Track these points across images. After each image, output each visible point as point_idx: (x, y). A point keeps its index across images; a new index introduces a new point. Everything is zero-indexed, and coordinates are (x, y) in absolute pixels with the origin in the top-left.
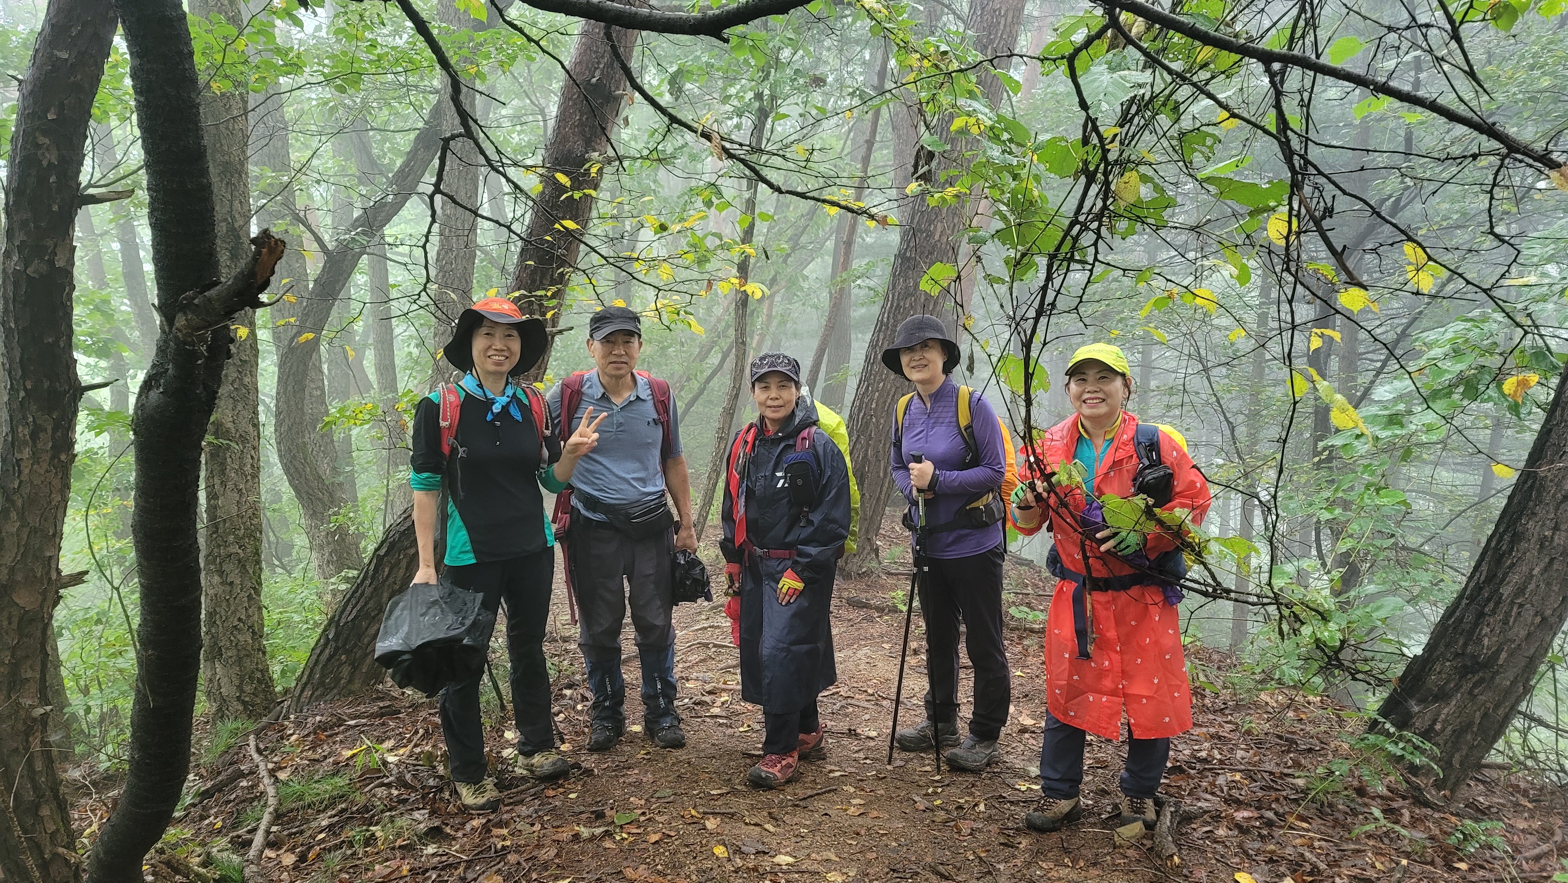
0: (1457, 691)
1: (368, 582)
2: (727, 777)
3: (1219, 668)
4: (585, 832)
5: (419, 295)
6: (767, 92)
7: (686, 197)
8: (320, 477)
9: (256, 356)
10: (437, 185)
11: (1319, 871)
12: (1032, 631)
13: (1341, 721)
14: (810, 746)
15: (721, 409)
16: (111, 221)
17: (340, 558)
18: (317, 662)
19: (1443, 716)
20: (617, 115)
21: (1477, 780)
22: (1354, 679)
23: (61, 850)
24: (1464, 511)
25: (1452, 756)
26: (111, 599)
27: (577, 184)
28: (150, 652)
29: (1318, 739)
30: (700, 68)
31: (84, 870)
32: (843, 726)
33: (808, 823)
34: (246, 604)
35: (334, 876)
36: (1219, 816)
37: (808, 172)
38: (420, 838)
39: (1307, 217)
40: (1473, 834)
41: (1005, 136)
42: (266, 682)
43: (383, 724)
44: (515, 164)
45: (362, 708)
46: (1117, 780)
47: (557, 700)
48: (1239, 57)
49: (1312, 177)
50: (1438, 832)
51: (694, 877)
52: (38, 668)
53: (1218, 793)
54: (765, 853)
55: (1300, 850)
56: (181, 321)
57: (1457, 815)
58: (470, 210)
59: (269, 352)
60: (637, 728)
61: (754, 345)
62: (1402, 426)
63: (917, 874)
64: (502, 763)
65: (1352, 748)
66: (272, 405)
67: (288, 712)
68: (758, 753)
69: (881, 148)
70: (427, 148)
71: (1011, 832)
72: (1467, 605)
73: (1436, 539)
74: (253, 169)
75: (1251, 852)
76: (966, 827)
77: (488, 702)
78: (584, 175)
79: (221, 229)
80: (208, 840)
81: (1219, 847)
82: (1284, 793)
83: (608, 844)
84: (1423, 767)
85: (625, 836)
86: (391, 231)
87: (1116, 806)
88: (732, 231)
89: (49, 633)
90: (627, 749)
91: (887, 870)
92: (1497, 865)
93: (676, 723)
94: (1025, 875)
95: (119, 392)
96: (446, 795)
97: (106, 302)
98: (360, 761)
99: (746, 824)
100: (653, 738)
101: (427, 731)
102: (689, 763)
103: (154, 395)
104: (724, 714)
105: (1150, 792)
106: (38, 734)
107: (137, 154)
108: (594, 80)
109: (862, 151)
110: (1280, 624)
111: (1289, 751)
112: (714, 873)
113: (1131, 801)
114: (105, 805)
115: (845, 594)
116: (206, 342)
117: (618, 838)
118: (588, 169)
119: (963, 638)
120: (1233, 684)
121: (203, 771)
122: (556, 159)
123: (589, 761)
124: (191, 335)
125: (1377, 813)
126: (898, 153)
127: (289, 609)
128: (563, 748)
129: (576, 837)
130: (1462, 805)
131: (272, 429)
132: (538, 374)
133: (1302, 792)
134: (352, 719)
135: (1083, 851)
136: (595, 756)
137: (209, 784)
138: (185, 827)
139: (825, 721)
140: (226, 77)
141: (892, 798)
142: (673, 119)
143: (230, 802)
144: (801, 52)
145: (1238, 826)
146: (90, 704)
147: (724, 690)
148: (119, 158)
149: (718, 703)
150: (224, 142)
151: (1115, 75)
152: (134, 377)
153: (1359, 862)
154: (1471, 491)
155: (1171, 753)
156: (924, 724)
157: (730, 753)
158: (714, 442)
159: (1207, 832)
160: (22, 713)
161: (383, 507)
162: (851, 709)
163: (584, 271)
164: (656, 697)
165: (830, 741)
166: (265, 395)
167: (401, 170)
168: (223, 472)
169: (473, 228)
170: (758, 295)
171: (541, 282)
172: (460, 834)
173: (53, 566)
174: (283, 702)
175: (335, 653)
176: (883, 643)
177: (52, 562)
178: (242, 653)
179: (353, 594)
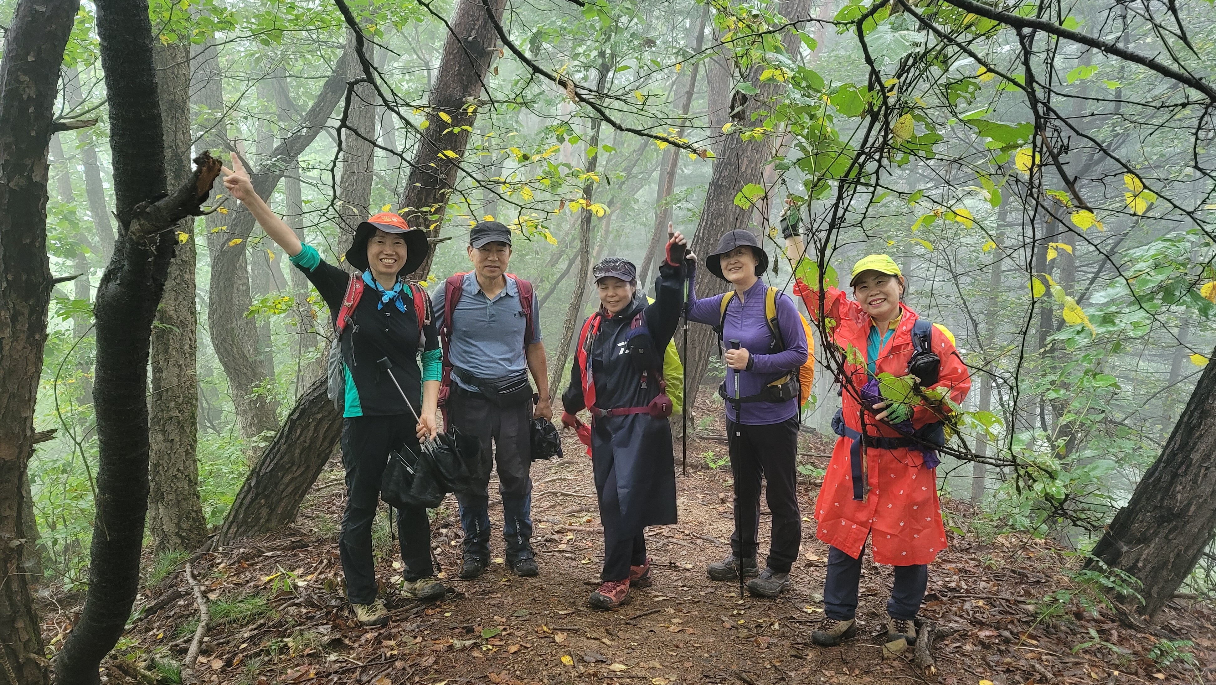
0: (1156, 536)
1: (283, 441)
2: (572, 601)
3: (964, 516)
4: (458, 644)
5: (327, 209)
6: (608, 51)
7: (543, 134)
8: (245, 356)
9: (194, 257)
10: (344, 121)
11: (1047, 679)
12: (816, 485)
13: (1061, 559)
14: (639, 576)
15: (568, 306)
16: (77, 147)
17: (260, 421)
18: (241, 504)
19: (1144, 556)
20: (489, 67)
21: (1170, 607)
22: (1075, 525)
23: (33, 656)
24: (1158, 393)
25: (1152, 588)
26: (74, 453)
27: (457, 121)
28: (107, 496)
29: (1043, 573)
30: (555, 31)
31: (52, 672)
32: (665, 559)
33: (637, 637)
34: (184, 458)
35: (254, 678)
36: (966, 635)
37: (645, 113)
38: (324, 648)
39: (1048, 154)
40: (1169, 651)
41: (804, 84)
42: (199, 520)
43: (295, 555)
44: (408, 105)
45: (277, 542)
46: (885, 606)
47: (435, 537)
48: (997, 22)
49: (1053, 121)
50: (1140, 649)
51: (546, 681)
52: (15, 507)
53: (965, 616)
54: (603, 662)
55: (1032, 662)
56: (135, 226)
57: (1155, 635)
58: (370, 141)
59: (204, 255)
60: (500, 560)
61: (594, 254)
62: (1114, 324)
63: (725, 679)
64: (391, 587)
65: (1071, 581)
66: (206, 298)
67: (217, 545)
68: (597, 581)
69: (697, 99)
70: (334, 92)
71: (800, 646)
72: (1164, 467)
73: (1137, 414)
74: (193, 107)
75: (992, 664)
76: (764, 642)
77: (379, 539)
78: (462, 114)
79: (168, 153)
80: (152, 648)
81: (967, 660)
82: (1018, 617)
83: (476, 654)
84: (1129, 595)
85: (490, 647)
86: (305, 158)
87: (884, 626)
88: (579, 164)
89: (24, 479)
90: (491, 577)
91: (700, 676)
92: (1187, 675)
93: (531, 557)
94: (811, 681)
95: (82, 286)
96: (346, 613)
97: (73, 213)
98: (276, 585)
99: (588, 638)
100: (513, 568)
101: (330, 561)
102: (541, 589)
103: (113, 286)
104: (569, 549)
105: (911, 615)
106: (15, 561)
107: (101, 92)
108: (471, 38)
109: (684, 100)
110: (1017, 482)
111: (1021, 583)
112: (562, 678)
113: (896, 622)
114: (69, 618)
116: (155, 244)
117: (484, 649)
118: (466, 110)
119: (764, 490)
120: (976, 528)
121: (148, 592)
122: (439, 101)
123: (461, 587)
124: (143, 237)
125: (1093, 633)
126: (712, 102)
127: (219, 462)
128: (440, 576)
129: (451, 647)
130: (1159, 628)
131: (206, 317)
132: (422, 275)
133: (1032, 616)
134: (270, 551)
135: (859, 663)
136: (466, 583)
137: (153, 603)
138: (133, 637)
139: (651, 556)
140: (173, 31)
141: (704, 618)
142: (537, 70)
143: (169, 617)
144: (635, 20)
145: (982, 643)
146: (57, 537)
147: (569, 530)
148: (84, 97)
149: (565, 541)
150: (170, 83)
151: (896, 34)
152: (94, 274)
153: (1078, 672)
154: (1162, 377)
155: (928, 584)
156: (730, 559)
157: (575, 581)
158: (563, 331)
159: (956, 647)
161: (295, 380)
162: (671, 547)
163: (461, 192)
164: (515, 535)
165: (655, 572)
166: (200, 290)
167: (313, 109)
168: (166, 351)
169: (371, 157)
170: (601, 213)
171: (426, 200)
172: (356, 645)
173: (28, 425)
174: (213, 536)
175: (256, 498)
176: (697, 493)
177: (27, 421)
178: (180, 497)
179: (271, 450)
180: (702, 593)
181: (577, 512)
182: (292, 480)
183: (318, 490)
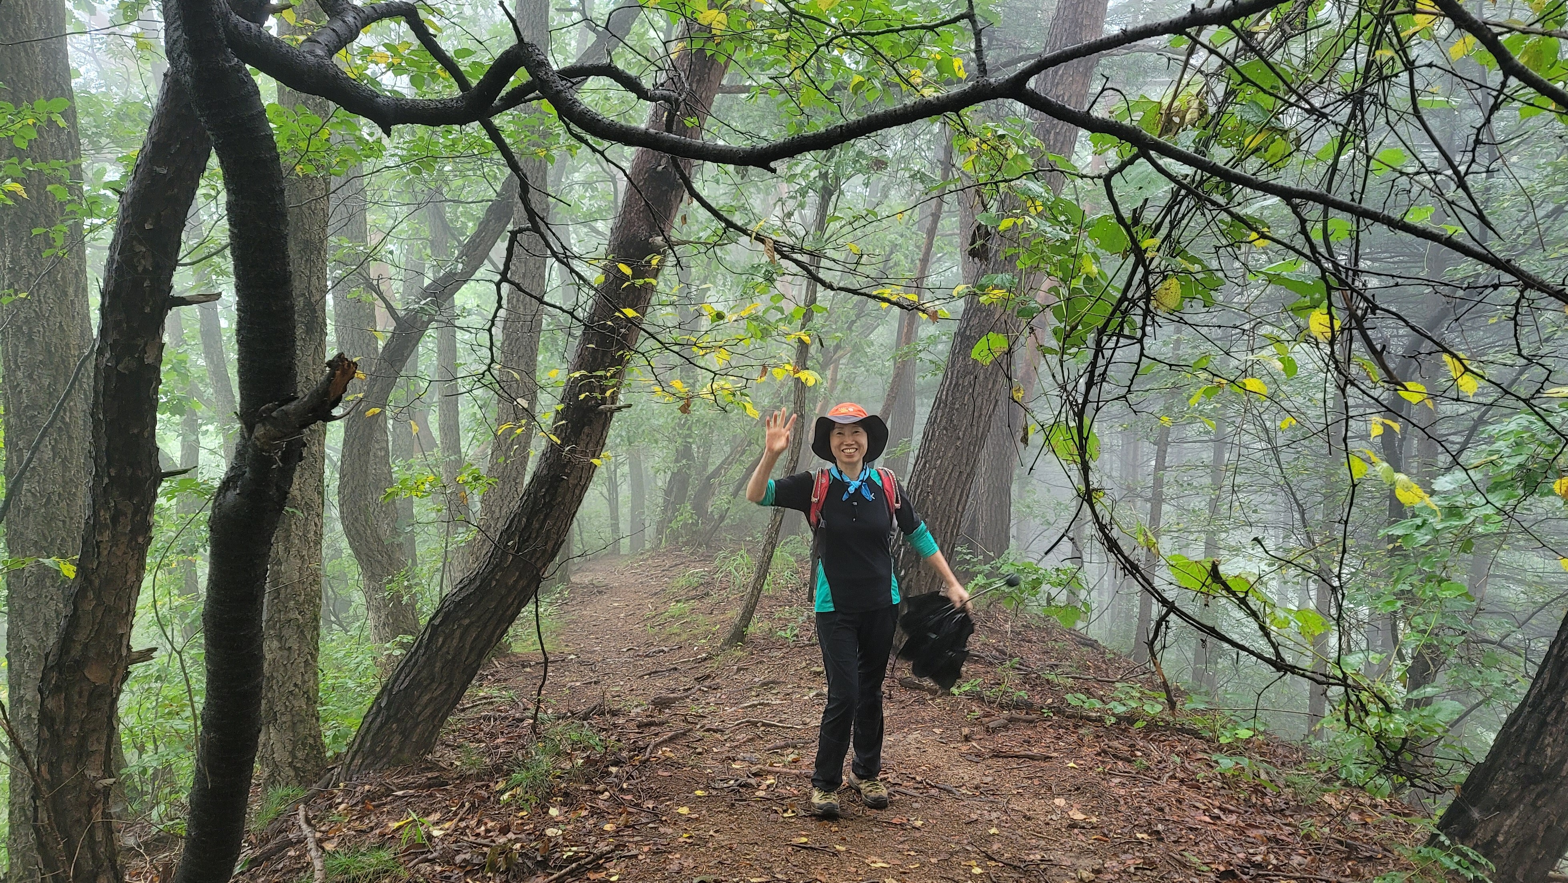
0: (1520, 801)
1: (422, 651)
3: (1283, 764)
5: (483, 374)
6: (832, 170)
8: (380, 539)
10: (504, 274)
12: (1089, 719)
17: (396, 621)
18: (368, 728)
19: (1506, 827)
22: (1412, 784)
27: (637, 274)
29: (1381, 845)
34: (303, 670)
41: (1063, 218)
42: (318, 747)
43: (431, 795)
45: (410, 779)
47: (602, 777)
52: (104, 741)
56: (259, 431)
58: (535, 297)
60: (681, 810)
67: (338, 779)
69: (947, 219)
70: (499, 219)
72: (1529, 712)
74: (332, 241)
77: (534, 778)
78: (644, 266)
79: (300, 303)
86: (459, 300)
90: (669, 831)
98: (405, 834)
101: (473, 805)
102: (731, 849)
103: (232, 497)
106: (100, 806)
108: (660, 168)
109: (928, 222)
111: (1348, 859)
114: (157, 869)
115: (898, 674)
116: (281, 448)
121: (254, 837)
122: (618, 253)
123: (631, 843)
124: (268, 443)
127: (344, 674)
128: (607, 828)
131: (336, 490)
134: (401, 790)
136: (638, 838)
137: (258, 852)
140: (310, 161)
142: (730, 224)
143: (276, 871)
147: (769, 772)
149: (764, 787)
150: (305, 220)
160: (87, 785)
161: (441, 570)
162: (898, 797)
163: (642, 354)
167: (472, 240)
168: (287, 539)
169: (538, 314)
171: (601, 363)
173: (125, 643)
174: (333, 768)
175: (386, 723)
176: (934, 727)
177: (123, 639)
178: (296, 720)
179: (407, 661)
180: (934, 860)
181: (781, 748)
182: (430, 700)
183: (463, 710)
